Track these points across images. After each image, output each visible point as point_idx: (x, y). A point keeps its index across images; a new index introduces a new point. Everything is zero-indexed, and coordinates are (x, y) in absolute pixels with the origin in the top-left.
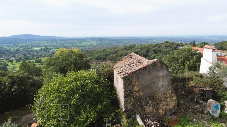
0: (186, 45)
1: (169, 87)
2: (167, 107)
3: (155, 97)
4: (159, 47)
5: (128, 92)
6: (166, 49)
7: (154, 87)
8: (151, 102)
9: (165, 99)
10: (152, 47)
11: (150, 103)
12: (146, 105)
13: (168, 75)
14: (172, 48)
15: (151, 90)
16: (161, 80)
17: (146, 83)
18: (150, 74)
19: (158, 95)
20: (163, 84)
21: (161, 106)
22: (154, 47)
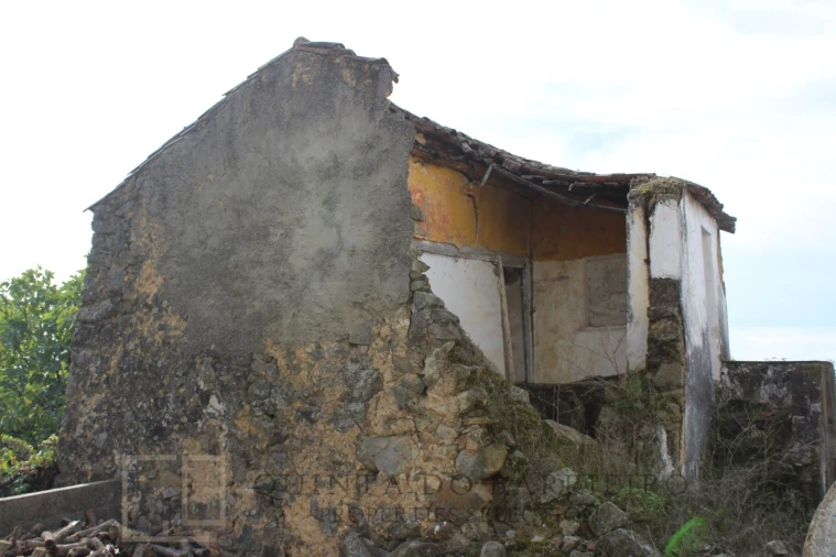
1: (384, 277)
2: (366, 503)
3: (258, 365)
5: (104, 303)
7: (254, 273)
8: (221, 407)
9: (348, 398)
11: (212, 416)
12: (183, 430)
13: (373, 155)
15: (237, 294)
16: (312, 209)
17: (208, 237)
18: (232, 160)
19: (290, 354)
20: (327, 240)
21: (307, 464)
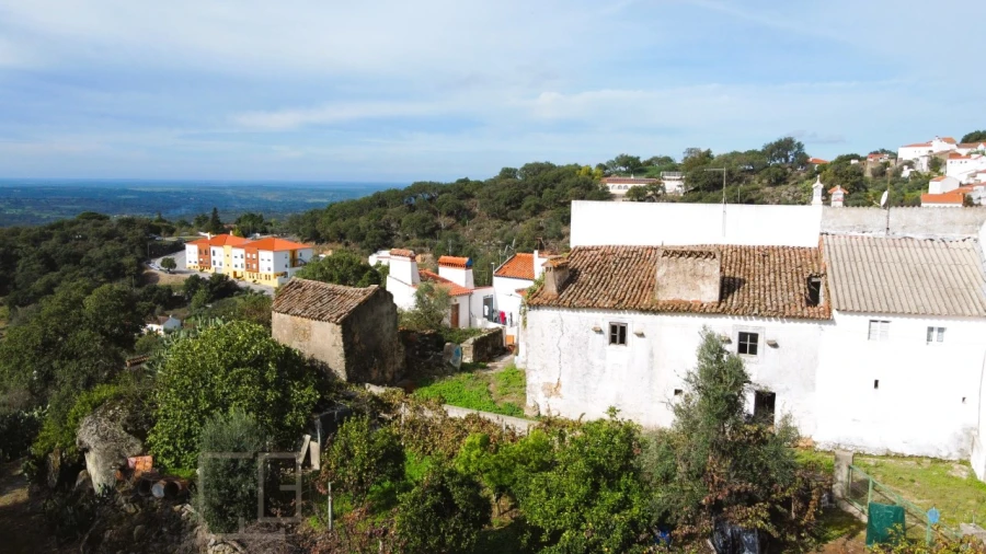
0: (184, 228)
4: (66, 239)
6: (100, 246)
10: (25, 241)
14: (130, 244)
22: (36, 241)
